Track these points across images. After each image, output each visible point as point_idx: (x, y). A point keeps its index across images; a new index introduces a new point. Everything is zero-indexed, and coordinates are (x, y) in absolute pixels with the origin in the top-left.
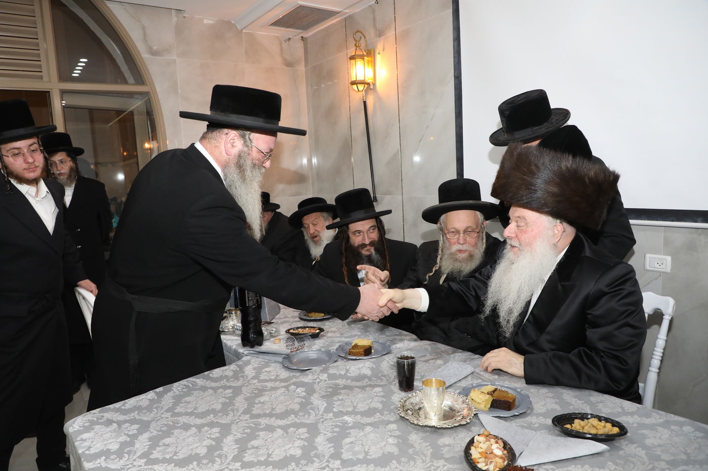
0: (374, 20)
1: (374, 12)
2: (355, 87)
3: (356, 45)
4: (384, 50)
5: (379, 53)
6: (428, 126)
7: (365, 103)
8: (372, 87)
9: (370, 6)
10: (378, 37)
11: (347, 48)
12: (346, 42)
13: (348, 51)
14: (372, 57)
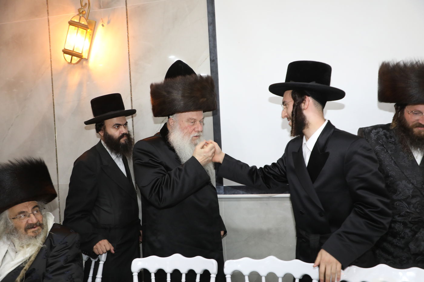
4: (109, 23)
5: (103, 25)
10: (100, 7)
11: (48, 13)
12: (48, 7)
13: (49, 17)
14: (91, 29)
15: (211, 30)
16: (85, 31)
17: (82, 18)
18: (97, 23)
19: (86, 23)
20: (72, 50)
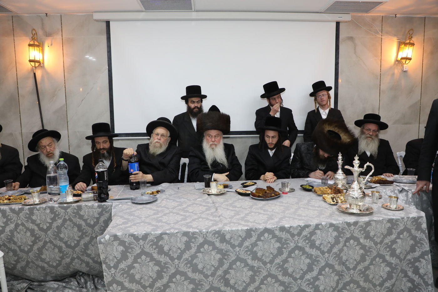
0: (43, 24)
1: (42, 20)
2: (33, 64)
3: (32, 38)
4: (51, 45)
5: (48, 46)
6: (88, 93)
7: (35, 74)
8: (42, 65)
9: (40, 16)
10: (47, 36)
11: (14, 36)
12: (14, 32)
13: (15, 38)
14: (41, 47)
15: (109, 55)
16: (38, 48)
17: (35, 41)
18: (43, 43)
19: (38, 44)
20: (34, 59)
